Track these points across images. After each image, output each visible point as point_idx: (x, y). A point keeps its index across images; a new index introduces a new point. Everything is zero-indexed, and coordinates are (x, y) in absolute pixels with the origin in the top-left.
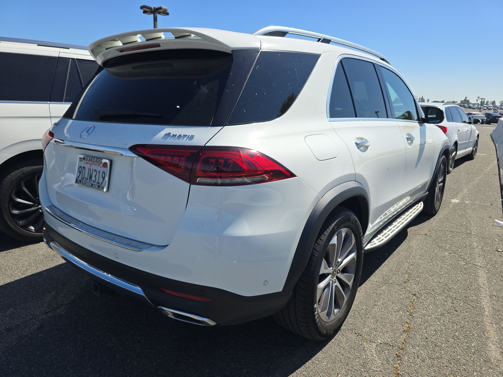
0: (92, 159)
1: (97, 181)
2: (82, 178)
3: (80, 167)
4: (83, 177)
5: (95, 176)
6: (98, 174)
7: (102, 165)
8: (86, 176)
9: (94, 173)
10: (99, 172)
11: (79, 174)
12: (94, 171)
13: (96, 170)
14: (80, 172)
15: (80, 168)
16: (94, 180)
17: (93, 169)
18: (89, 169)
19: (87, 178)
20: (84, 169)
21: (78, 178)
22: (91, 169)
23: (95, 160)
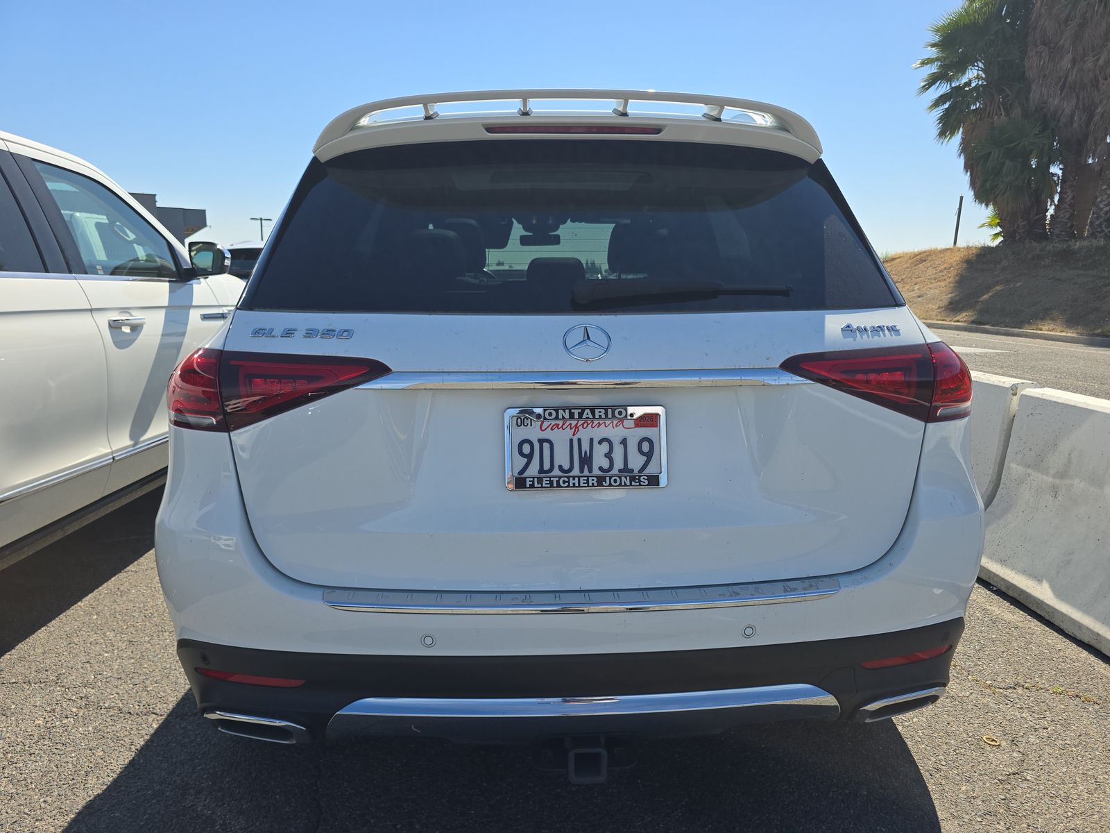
0: (582, 413)
1: (619, 464)
2: (541, 471)
3: (526, 441)
4: (547, 466)
5: (608, 455)
6: (618, 447)
7: (631, 424)
8: (562, 461)
9: (601, 449)
10: (623, 442)
11: (521, 460)
12: (600, 443)
13: (605, 440)
14: (527, 456)
15: (526, 446)
16: (606, 467)
17: (591, 440)
18: (571, 441)
19: (567, 467)
20: (546, 446)
21: (521, 472)
22: (579, 440)
23: (597, 414)
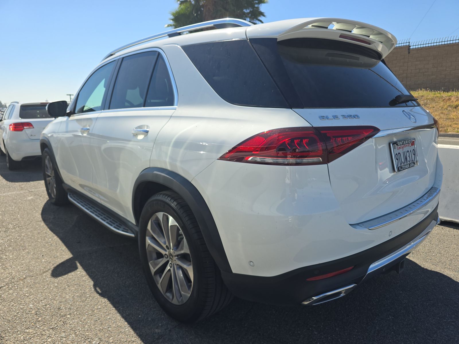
0: (404, 142)
1: (411, 159)
2: (400, 164)
3: (396, 154)
5: (409, 156)
6: (410, 153)
8: (403, 160)
9: (408, 154)
10: (411, 151)
11: (397, 161)
12: (407, 152)
13: (408, 151)
14: (397, 159)
15: (397, 156)
16: (409, 161)
18: (403, 152)
19: (404, 162)
21: (398, 166)
23: (406, 142)
